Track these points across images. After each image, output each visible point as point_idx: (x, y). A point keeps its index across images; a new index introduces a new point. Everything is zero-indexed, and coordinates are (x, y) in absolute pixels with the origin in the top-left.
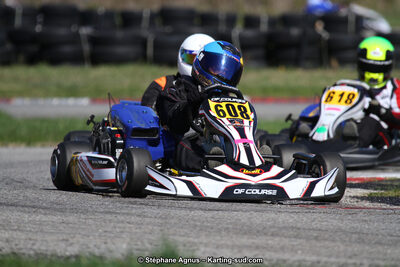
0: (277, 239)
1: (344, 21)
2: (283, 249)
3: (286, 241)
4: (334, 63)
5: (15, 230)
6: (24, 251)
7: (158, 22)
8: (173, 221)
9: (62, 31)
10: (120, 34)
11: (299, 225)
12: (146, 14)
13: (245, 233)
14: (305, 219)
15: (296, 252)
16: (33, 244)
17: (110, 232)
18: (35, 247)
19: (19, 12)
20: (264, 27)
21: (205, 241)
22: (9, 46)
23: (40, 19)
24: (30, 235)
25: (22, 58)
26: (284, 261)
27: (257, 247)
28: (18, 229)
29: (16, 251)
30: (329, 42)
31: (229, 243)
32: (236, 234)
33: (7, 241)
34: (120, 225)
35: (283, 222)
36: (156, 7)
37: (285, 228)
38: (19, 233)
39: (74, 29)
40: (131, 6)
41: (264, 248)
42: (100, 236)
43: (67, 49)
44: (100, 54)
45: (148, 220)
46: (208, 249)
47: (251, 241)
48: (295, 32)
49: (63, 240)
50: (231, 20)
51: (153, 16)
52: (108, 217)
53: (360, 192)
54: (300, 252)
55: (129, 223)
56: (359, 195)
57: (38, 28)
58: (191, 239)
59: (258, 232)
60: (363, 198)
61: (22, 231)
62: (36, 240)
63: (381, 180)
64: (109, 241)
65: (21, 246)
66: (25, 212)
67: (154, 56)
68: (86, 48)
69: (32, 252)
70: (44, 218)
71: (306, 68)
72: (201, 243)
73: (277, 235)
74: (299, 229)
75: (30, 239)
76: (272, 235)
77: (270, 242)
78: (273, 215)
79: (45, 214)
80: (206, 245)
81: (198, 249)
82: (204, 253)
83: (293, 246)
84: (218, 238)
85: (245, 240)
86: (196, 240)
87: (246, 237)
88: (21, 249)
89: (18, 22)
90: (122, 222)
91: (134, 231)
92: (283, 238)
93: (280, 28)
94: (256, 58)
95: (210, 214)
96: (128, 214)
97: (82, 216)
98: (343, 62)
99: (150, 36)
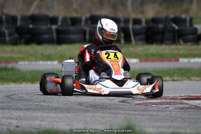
1: (184, 20)
4: (181, 42)
7: (89, 22)
9: (44, 27)
10: (72, 28)
12: (83, 18)
14: (186, 115)
19: (19, 18)
20: (144, 24)
22: (16, 35)
30: (178, 30)
36: (88, 16)
39: (49, 26)
40: (74, 15)
43: (46, 36)
44: (61, 38)
48: (161, 26)
50: (127, 21)
51: (87, 20)
57: (31, 26)
67: (90, 39)
68: (55, 35)
71: (167, 44)
89: (19, 23)
93: (151, 24)
94: (141, 40)
98: (185, 41)
99: (88, 29)
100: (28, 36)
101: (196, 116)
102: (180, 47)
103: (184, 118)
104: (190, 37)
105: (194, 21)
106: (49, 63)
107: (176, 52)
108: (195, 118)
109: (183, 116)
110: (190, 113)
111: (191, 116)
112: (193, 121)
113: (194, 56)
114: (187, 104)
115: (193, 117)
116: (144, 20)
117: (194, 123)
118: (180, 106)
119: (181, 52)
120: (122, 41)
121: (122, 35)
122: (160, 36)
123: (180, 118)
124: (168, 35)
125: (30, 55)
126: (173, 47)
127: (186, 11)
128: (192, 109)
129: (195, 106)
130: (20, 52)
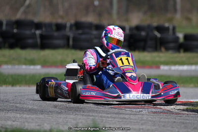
1: (167, 29)
4: (163, 49)
7: (74, 28)
9: (27, 32)
10: (56, 34)
12: (68, 25)
13: (128, 124)
14: (157, 118)
19: (4, 23)
20: (127, 31)
23: (15, 26)
25: (7, 45)
30: (160, 38)
36: (73, 22)
39: (33, 31)
40: (60, 21)
43: (30, 41)
44: (45, 43)
48: (143, 34)
49: (38, 125)
51: (71, 26)
52: (59, 116)
53: (182, 107)
56: (181, 109)
57: (15, 31)
60: (183, 110)
63: (191, 102)
67: (73, 44)
68: (39, 40)
70: (28, 116)
71: (149, 52)
79: (28, 114)
89: (4, 27)
93: (135, 32)
97: (46, 115)
98: (167, 49)
99: (71, 35)
100: (12, 41)
101: (167, 120)
102: (161, 55)
103: (154, 122)
104: (172, 45)
105: (177, 30)
106: (32, 67)
107: (157, 59)
108: (165, 122)
109: (154, 120)
110: (161, 117)
111: (161, 120)
112: (163, 124)
113: (175, 63)
114: (161, 108)
115: (164, 120)
116: (127, 28)
117: (164, 126)
118: (154, 110)
119: (163, 59)
122: (142, 44)
123: (150, 121)
124: (150, 43)
125: (14, 59)
126: (155, 54)
127: (170, 20)
128: (165, 113)
129: (168, 110)
130: (4, 56)
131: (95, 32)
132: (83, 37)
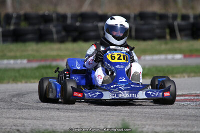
0: (186, 121)
2: (188, 126)
3: (190, 122)
5: (56, 120)
6: (59, 130)
7: (138, 19)
8: (134, 114)
9: (89, 25)
11: (197, 115)
15: (194, 127)
16: (64, 127)
17: (102, 120)
18: (64, 128)
19: (69, 15)
20: (192, 20)
21: (149, 123)
22: (63, 33)
23: (79, 19)
24: (63, 123)
25: (70, 39)
26: (188, 132)
27: (175, 125)
28: (58, 120)
29: (55, 130)
31: (161, 124)
32: (166, 119)
33: (51, 125)
34: (108, 117)
35: (190, 113)
37: (190, 116)
38: (57, 122)
39: (95, 23)
41: (178, 126)
42: (97, 122)
43: (92, 34)
45: (122, 114)
46: (150, 127)
47: (172, 122)
50: (175, 17)
51: (135, 17)
54: (196, 127)
55: (113, 115)
57: (78, 24)
58: (142, 122)
59: (177, 118)
61: (60, 121)
62: (65, 125)
64: (101, 124)
65: (58, 128)
66: (62, 111)
67: (136, 35)
69: (62, 131)
72: (147, 124)
73: (186, 119)
74: (197, 116)
75: (63, 124)
76: (184, 119)
77: (182, 123)
78: (185, 110)
80: (149, 125)
81: (145, 127)
82: (148, 129)
83: (193, 124)
84: (156, 121)
85: (169, 122)
86: (145, 123)
87: (170, 120)
88: (57, 129)
89: (69, 21)
90: (110, 115)
91: (115, 119)
92: (188, 121)
94: (186, 36)
95: (153, 110)
96: (113, 111)
100: (76, 34)
116: (192, 16)
120: (168, 37)
121: (167, 31)
131: (156, 23)
132: (146, 27)
